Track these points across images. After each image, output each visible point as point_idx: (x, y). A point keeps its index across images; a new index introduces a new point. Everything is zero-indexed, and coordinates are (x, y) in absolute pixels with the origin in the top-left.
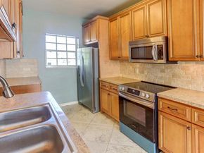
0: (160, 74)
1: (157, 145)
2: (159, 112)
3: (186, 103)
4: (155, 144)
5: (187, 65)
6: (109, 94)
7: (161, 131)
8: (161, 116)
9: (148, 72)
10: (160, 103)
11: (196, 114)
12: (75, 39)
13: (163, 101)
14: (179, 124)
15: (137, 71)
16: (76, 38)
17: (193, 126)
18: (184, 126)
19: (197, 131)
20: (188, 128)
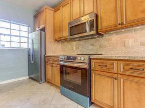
0: (90, 47)
1: (90, 99)
2: (92, 71)
3: (114, 58)
4: (88, 99)
5: (110, 37)
6: (52, 66)
7: (94, 86)
8: (94, 74)
9: (82, 47)
10: (93, 64)
11: (122, 66)
12: (27, 28)
13: (95, 61)
14: (108, 77)
15: (74, 48)
16: (29, 26)
17: (119, 76)
18: (111, 77)
19: (122, 80)
20: (115, 78)
